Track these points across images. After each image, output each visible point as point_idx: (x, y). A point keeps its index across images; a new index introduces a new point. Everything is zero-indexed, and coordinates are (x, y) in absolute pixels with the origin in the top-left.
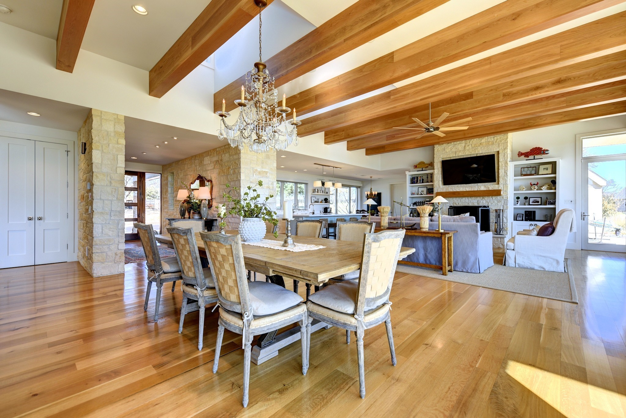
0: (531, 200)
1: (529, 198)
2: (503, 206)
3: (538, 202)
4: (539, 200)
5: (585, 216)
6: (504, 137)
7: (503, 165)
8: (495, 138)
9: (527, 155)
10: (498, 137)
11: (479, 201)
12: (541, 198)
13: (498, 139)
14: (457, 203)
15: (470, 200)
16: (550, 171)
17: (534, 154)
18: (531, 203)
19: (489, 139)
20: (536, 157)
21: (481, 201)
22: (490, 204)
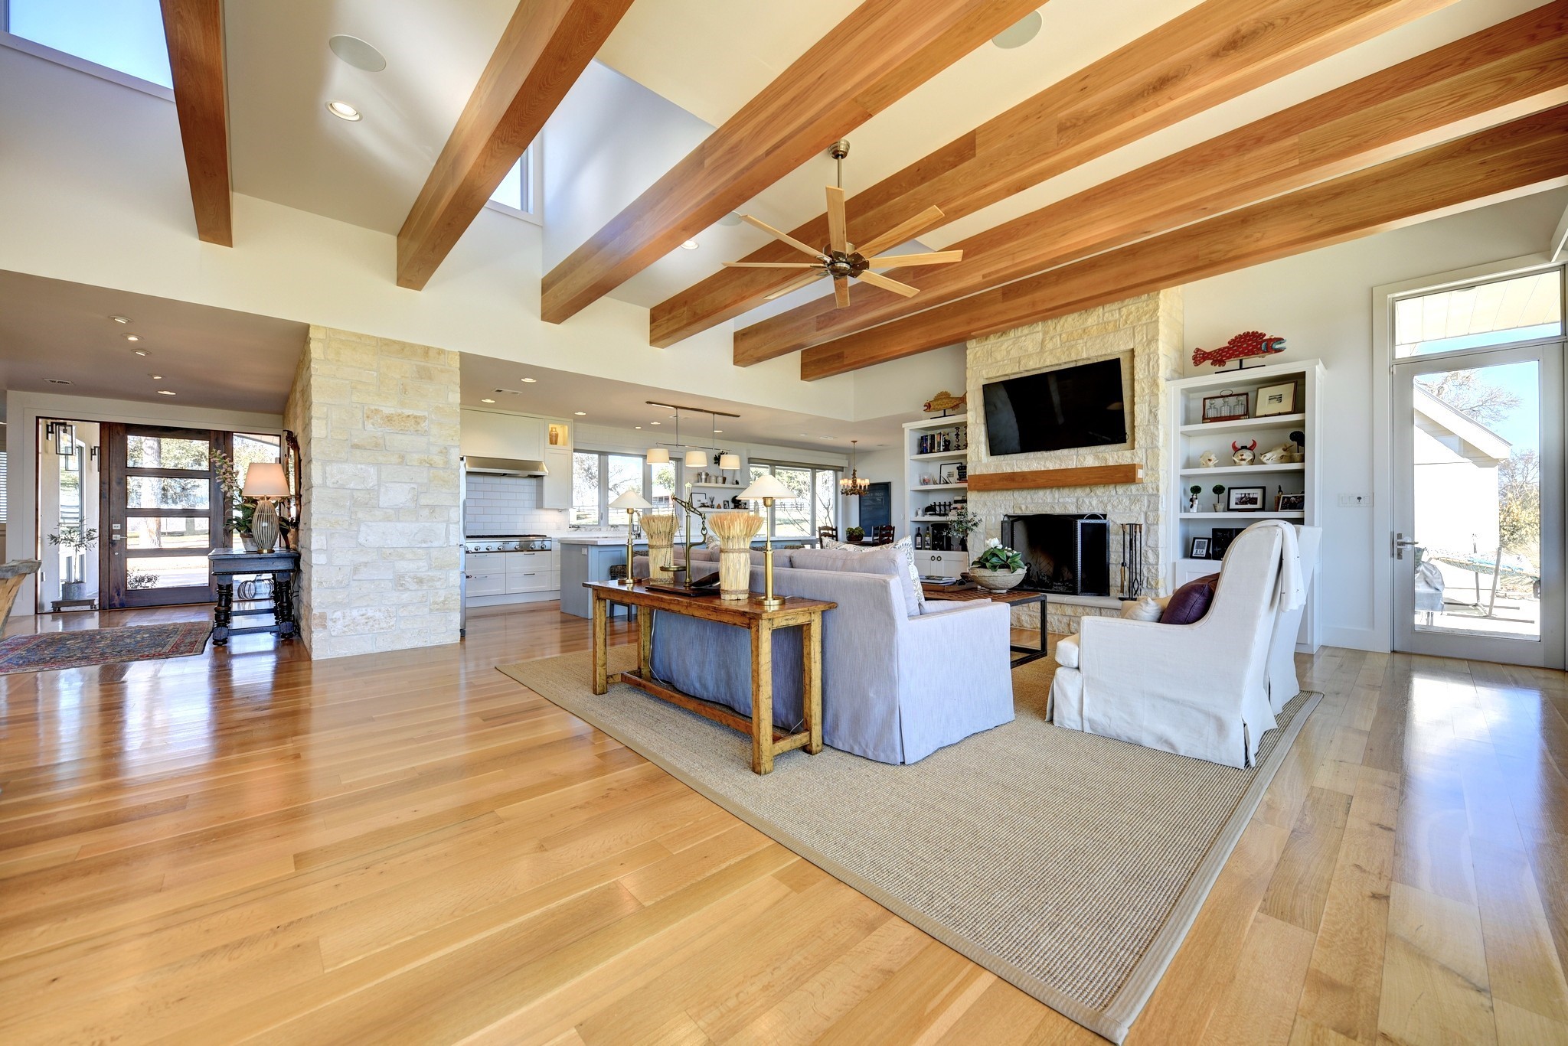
0: (1235, 495)
1: (1226, 490)
2: (1146, 514)
3: (1254, 501)
4: (1257, 494)
5: (1403, 544)
6: (1147, 305)
7: (1147, 391)
8: (1124, 311)
9: (1219, 358)
10: (1132, 307)
11: (1081, 500)
12: (1264, 488)
13: (1131, 313)
14: (1023, 507)
15: (1057, 496)
16: (1287, 404)
17: (1240, 353)
18: (1233, 506)
19: (1107, 314)
20: (1247, 362)
21: (1087, 501)
22: (1109, 508)
